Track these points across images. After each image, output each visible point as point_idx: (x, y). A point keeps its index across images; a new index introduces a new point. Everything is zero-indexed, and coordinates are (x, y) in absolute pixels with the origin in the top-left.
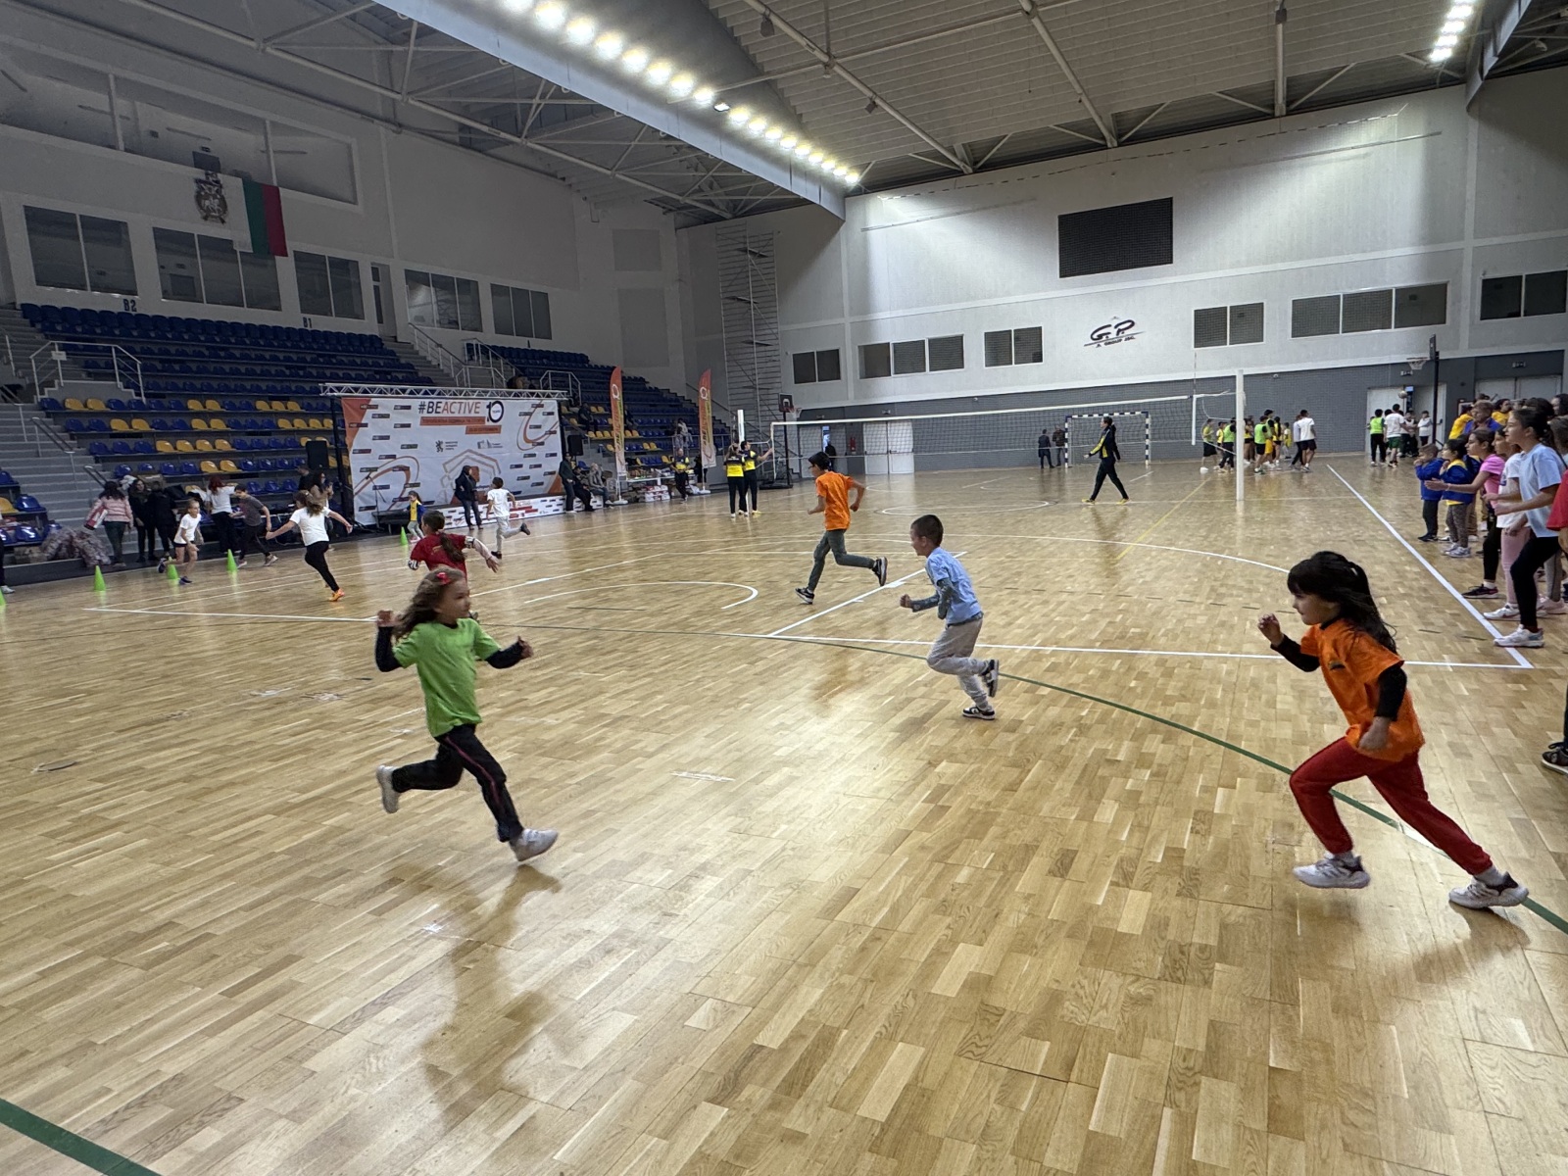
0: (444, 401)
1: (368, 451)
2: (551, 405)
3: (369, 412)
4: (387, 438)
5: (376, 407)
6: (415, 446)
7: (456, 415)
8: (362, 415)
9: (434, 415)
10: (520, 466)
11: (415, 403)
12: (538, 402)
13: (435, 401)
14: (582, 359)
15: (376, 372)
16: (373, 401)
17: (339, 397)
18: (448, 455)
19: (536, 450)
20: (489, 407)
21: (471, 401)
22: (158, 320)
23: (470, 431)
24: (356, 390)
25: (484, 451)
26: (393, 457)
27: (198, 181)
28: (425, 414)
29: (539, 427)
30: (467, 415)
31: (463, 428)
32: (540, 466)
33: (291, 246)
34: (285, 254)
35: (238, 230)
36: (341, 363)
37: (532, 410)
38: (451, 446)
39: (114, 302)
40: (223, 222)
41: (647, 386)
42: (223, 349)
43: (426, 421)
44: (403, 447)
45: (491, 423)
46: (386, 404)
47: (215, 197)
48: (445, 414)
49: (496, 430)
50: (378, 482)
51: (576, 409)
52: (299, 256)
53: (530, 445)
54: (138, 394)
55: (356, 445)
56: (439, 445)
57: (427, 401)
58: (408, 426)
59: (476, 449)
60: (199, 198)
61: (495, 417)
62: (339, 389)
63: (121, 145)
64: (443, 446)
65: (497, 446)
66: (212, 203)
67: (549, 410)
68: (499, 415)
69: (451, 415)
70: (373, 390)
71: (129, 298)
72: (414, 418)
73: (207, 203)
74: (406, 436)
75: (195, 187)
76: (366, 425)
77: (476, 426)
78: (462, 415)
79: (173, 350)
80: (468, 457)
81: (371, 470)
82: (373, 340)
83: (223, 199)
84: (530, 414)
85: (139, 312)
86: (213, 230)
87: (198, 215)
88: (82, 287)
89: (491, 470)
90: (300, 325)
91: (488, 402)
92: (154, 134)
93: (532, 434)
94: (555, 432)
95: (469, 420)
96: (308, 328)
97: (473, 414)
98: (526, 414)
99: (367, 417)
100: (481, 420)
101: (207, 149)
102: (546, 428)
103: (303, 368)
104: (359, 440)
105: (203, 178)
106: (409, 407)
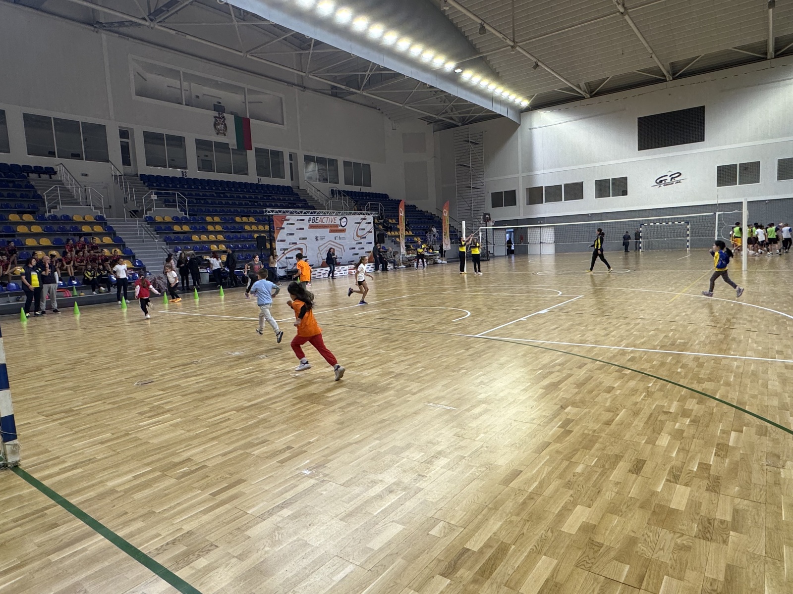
0: (320, 217)
1: (284, 241)
2: (370, 219)
3: (285, 222)
4: (293, 234)
5: (288, 220)
6: (306, 238)
7: (325, 223)
8: (282, 224)
9: (315, 223)
10: (354, 248)
11: (306, 218)
12: (364, 217)
13: (316, 217)
14: (385, 196)
15: (290, 203)
16: (288, 217)
17: (272, 215)
18: (320, 242)
19: (362, 241)
20: (340, 220)
21: (332, 217)
22: (195, 181)
23: (331, 231)
24: (280, 212)
25: (338, 241)
26: (296, 243)
27: (215, 117)
28: (311, 223)
29: (364, 229)
30: (330, 223)
31: (328, 229)
32: (363, 248)
33: (254, 145)
34: (251, 149)
35: (231, 139)
36: (274, 199)
38: (323, 238)
39: (177, 173)
40: (225, 135)
41: (417, 209)
42: (222, 193)
43: (311, 227)
44: (300, 239)
45: (341, 228)
46: (293, 218)
47: (222, 124)
48: (320, 223)
49: (344, 231)
50: (288, 255)
51: (382, 221)
52: (257, 150)
53: (359, 238)
54: (186, 214)
55: (279, 238)
56: (317, 238)
57: (312, 217)
58: (303, 229)
59: (334, 240)
60: (215, 125)
61: (343, 224)
62: (272, 211)
63: (184, 103)
64: (318, 238)
65: (344, 238)
66: (220, 127)
67: (369, 221)
68: (345, 223)
69: (322, 224)
70: (287, 212)
71: (184, 171)
72: (305, 224)
73: (219, 127)
74: (301, 234)
75: (214, 120)
76: (284, 228)
77: (334, 229)
78: (328, 223)
79: (201, 194)
80: (330, 244)
81: (285, 250)
82: (288, 188)
83: (225, 124)
84: (360, 223)
85: (188, 177)
86: (221, 139)
87: (214, 132)
88: (165, 166)
89: (340, 250)
90: (256, 182)
91: (340, 217)
92: (198, 97)
93: (361, 233)
94: (371, 232)
95: (331, 226)
96: (260, 183)
97: (333, 223)
98: (358, 223)
99: (284, 225)
100: (337, 226)
101: (220, 103)
102: (367, 230)
103: (257, 202)
104: (281, 235)
105: (218, 116)
106: (303, 220)
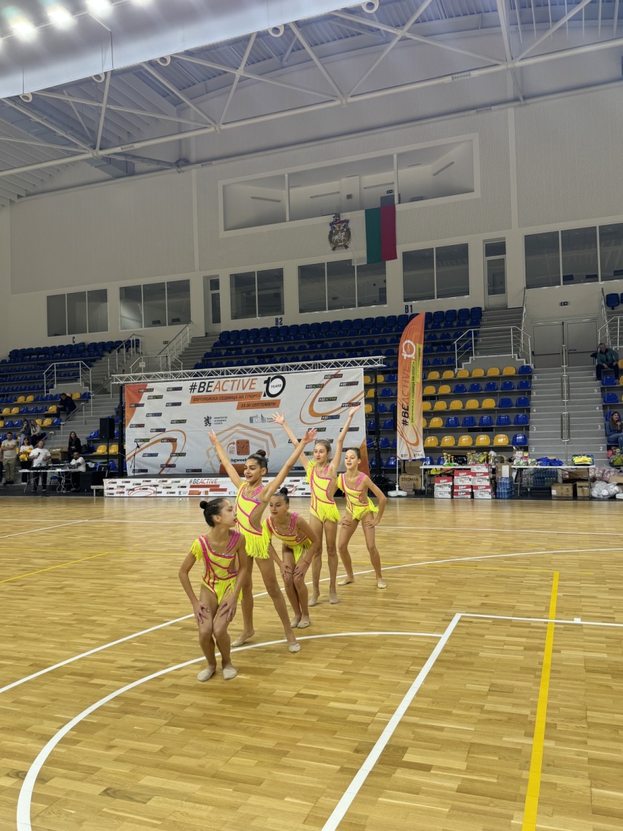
0: (217, 380)
3: (146, 395)
6: (183, 421)
7: (229, 392)
8: (140, 398)
9: (205, 393)
11: (186, 385)
12: (334, 372)
13: (207, 381)
16: (149, 386)
20: (267, 382)
21: (246, 379)
22: (295, 328)
23: (242, 407)
25: (258, 425)
28: (196, 393)
29: (334, 399)
34: (395, 257)
35: (357, 252)
37: (324, 381)
38: (220, 420)
43: (195, 400)
44: (172, 422)
45: (267, 398)
46: (159, 387)
47: (342, 231)
48: (217, 392)
49: (274, 404)
50: (149, 450)
52: (406, 255)
53: (319, 419)
56: (207, 421)
57: (198, 382)
58: (179, 404)
59: (248, 423)
60: (331, 235)
61: (273, 391)
63: (288, 219)
64: (211, 421)
66: (341, 236)
67: (350, 380)
68: (280, 389)
69: (222, 393)
70: (148, 377)
71: (279, 317)
72: (185, 397)
73: (336, 237)
74: (177, 413)
77: (247, 401)
78: (235, 391)
80: (237, 431)
81: (144, 440)
83: (348, 231)
84: (321, 386)
85: (283, 325)
87: (329, 248)
91: (266, 378)
93: (321, 408)
94: (357, 404)
95: (241, 397)
97: (247, 390)
98: (315, 386)
99: (144, 399)
100: (258, 395)
102: (344, 399)
104: (137, 416)
105: (334, 220)
